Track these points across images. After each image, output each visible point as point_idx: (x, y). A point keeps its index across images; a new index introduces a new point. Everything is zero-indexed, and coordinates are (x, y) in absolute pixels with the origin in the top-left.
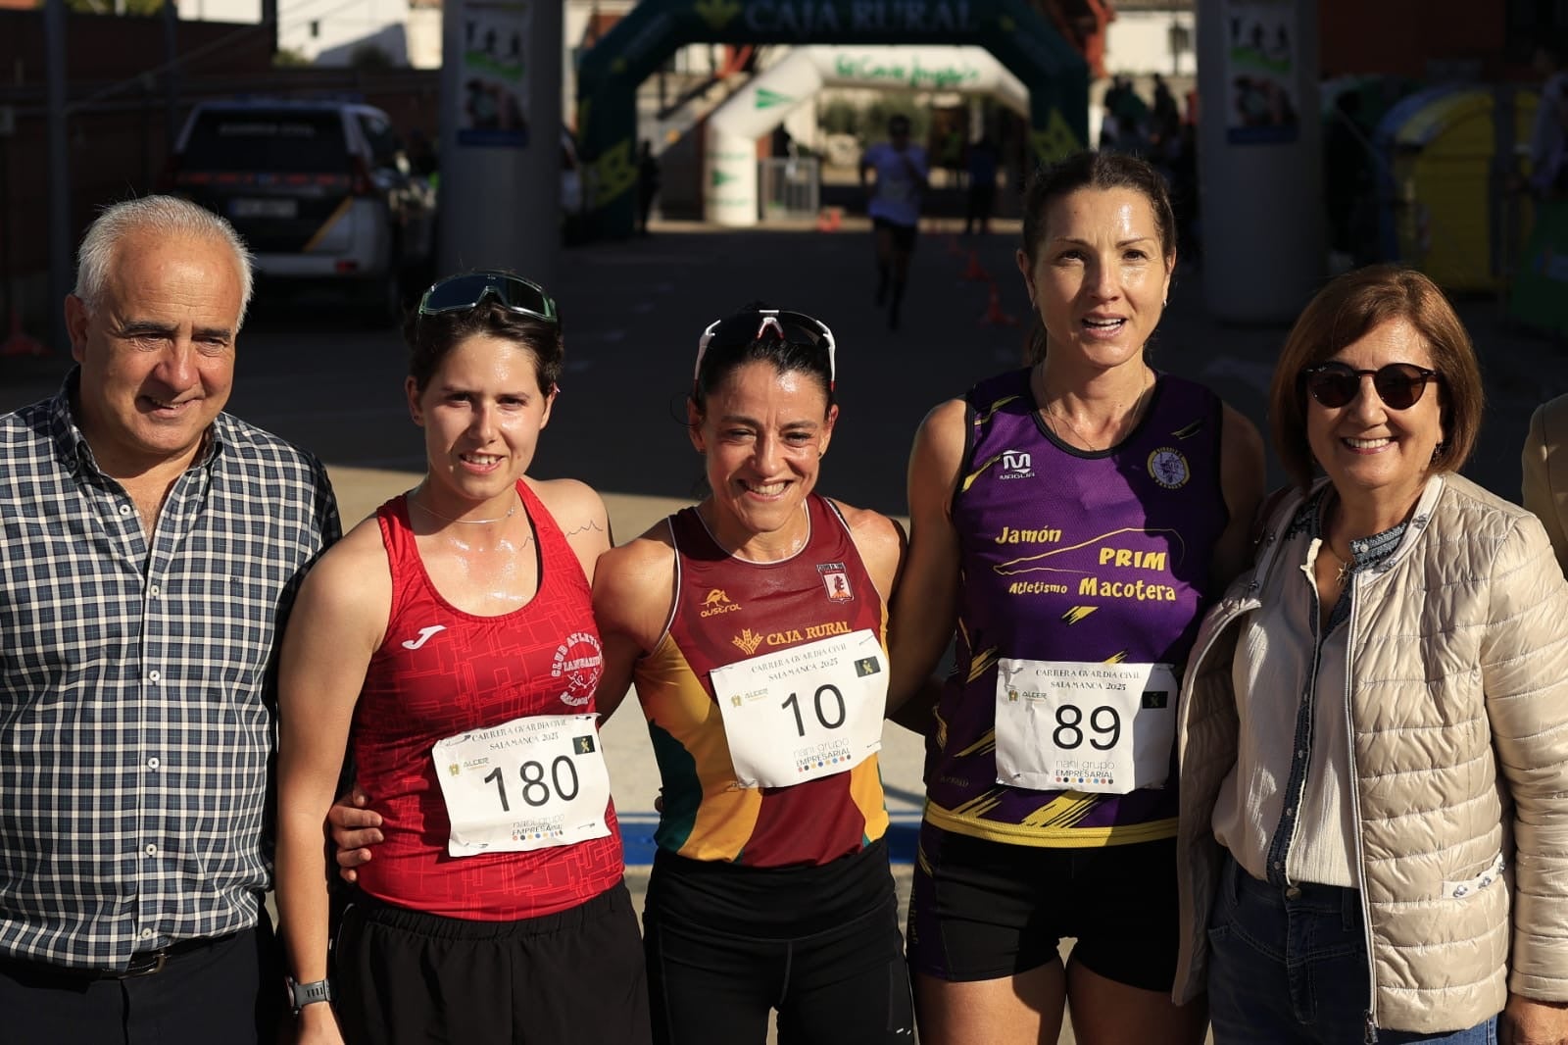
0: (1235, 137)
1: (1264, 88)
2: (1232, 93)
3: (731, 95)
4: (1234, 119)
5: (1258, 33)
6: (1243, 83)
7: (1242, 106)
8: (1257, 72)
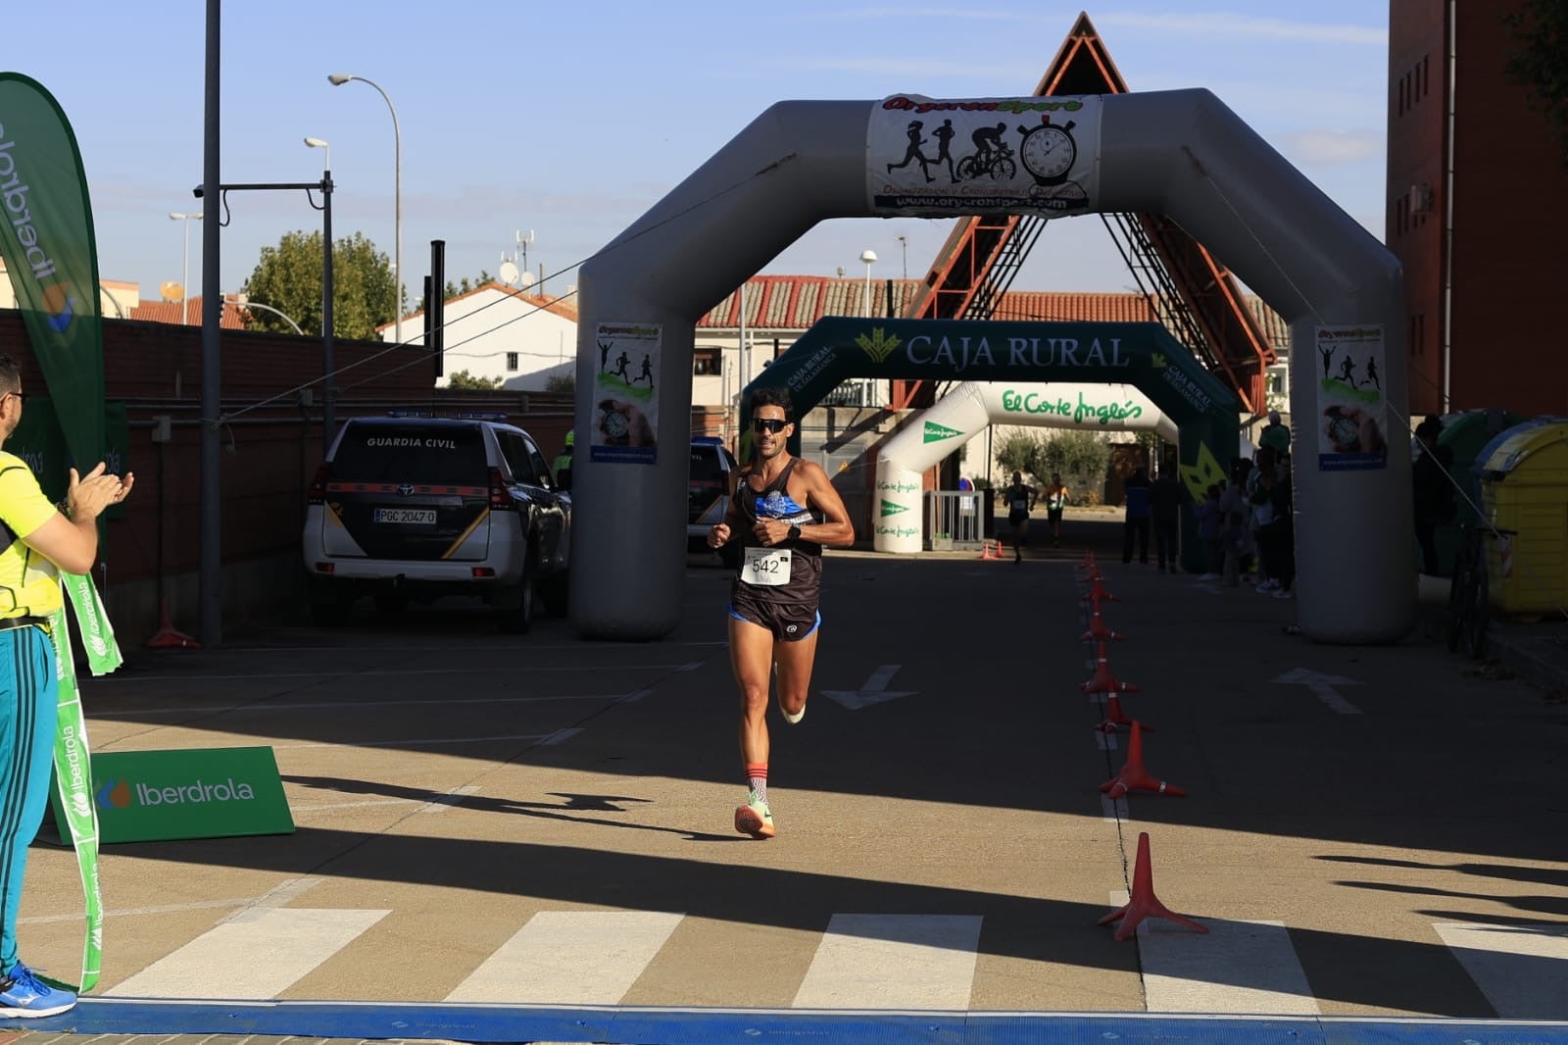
0: (1326, 463)
1: (1354, 417)
2: (1324, 422)
3: (900, 427)
4: (1326, 446)
5: (1348, 365)
6: (1333, 411)
7: (1332, 435)
8: (1348, 404)
